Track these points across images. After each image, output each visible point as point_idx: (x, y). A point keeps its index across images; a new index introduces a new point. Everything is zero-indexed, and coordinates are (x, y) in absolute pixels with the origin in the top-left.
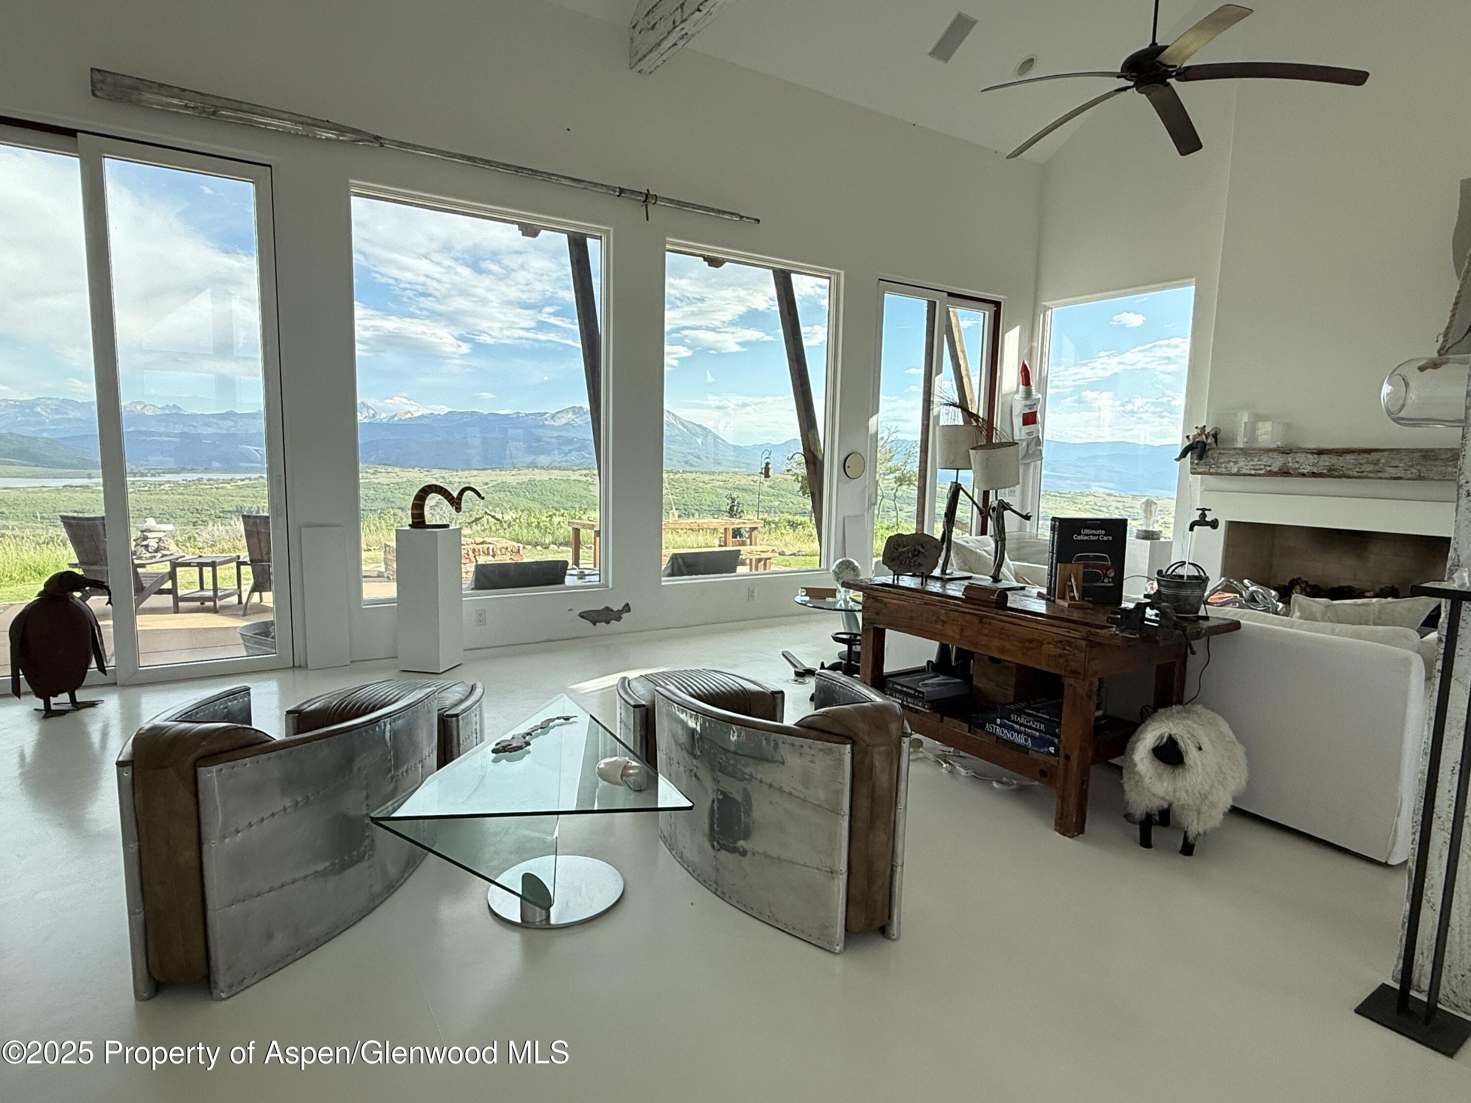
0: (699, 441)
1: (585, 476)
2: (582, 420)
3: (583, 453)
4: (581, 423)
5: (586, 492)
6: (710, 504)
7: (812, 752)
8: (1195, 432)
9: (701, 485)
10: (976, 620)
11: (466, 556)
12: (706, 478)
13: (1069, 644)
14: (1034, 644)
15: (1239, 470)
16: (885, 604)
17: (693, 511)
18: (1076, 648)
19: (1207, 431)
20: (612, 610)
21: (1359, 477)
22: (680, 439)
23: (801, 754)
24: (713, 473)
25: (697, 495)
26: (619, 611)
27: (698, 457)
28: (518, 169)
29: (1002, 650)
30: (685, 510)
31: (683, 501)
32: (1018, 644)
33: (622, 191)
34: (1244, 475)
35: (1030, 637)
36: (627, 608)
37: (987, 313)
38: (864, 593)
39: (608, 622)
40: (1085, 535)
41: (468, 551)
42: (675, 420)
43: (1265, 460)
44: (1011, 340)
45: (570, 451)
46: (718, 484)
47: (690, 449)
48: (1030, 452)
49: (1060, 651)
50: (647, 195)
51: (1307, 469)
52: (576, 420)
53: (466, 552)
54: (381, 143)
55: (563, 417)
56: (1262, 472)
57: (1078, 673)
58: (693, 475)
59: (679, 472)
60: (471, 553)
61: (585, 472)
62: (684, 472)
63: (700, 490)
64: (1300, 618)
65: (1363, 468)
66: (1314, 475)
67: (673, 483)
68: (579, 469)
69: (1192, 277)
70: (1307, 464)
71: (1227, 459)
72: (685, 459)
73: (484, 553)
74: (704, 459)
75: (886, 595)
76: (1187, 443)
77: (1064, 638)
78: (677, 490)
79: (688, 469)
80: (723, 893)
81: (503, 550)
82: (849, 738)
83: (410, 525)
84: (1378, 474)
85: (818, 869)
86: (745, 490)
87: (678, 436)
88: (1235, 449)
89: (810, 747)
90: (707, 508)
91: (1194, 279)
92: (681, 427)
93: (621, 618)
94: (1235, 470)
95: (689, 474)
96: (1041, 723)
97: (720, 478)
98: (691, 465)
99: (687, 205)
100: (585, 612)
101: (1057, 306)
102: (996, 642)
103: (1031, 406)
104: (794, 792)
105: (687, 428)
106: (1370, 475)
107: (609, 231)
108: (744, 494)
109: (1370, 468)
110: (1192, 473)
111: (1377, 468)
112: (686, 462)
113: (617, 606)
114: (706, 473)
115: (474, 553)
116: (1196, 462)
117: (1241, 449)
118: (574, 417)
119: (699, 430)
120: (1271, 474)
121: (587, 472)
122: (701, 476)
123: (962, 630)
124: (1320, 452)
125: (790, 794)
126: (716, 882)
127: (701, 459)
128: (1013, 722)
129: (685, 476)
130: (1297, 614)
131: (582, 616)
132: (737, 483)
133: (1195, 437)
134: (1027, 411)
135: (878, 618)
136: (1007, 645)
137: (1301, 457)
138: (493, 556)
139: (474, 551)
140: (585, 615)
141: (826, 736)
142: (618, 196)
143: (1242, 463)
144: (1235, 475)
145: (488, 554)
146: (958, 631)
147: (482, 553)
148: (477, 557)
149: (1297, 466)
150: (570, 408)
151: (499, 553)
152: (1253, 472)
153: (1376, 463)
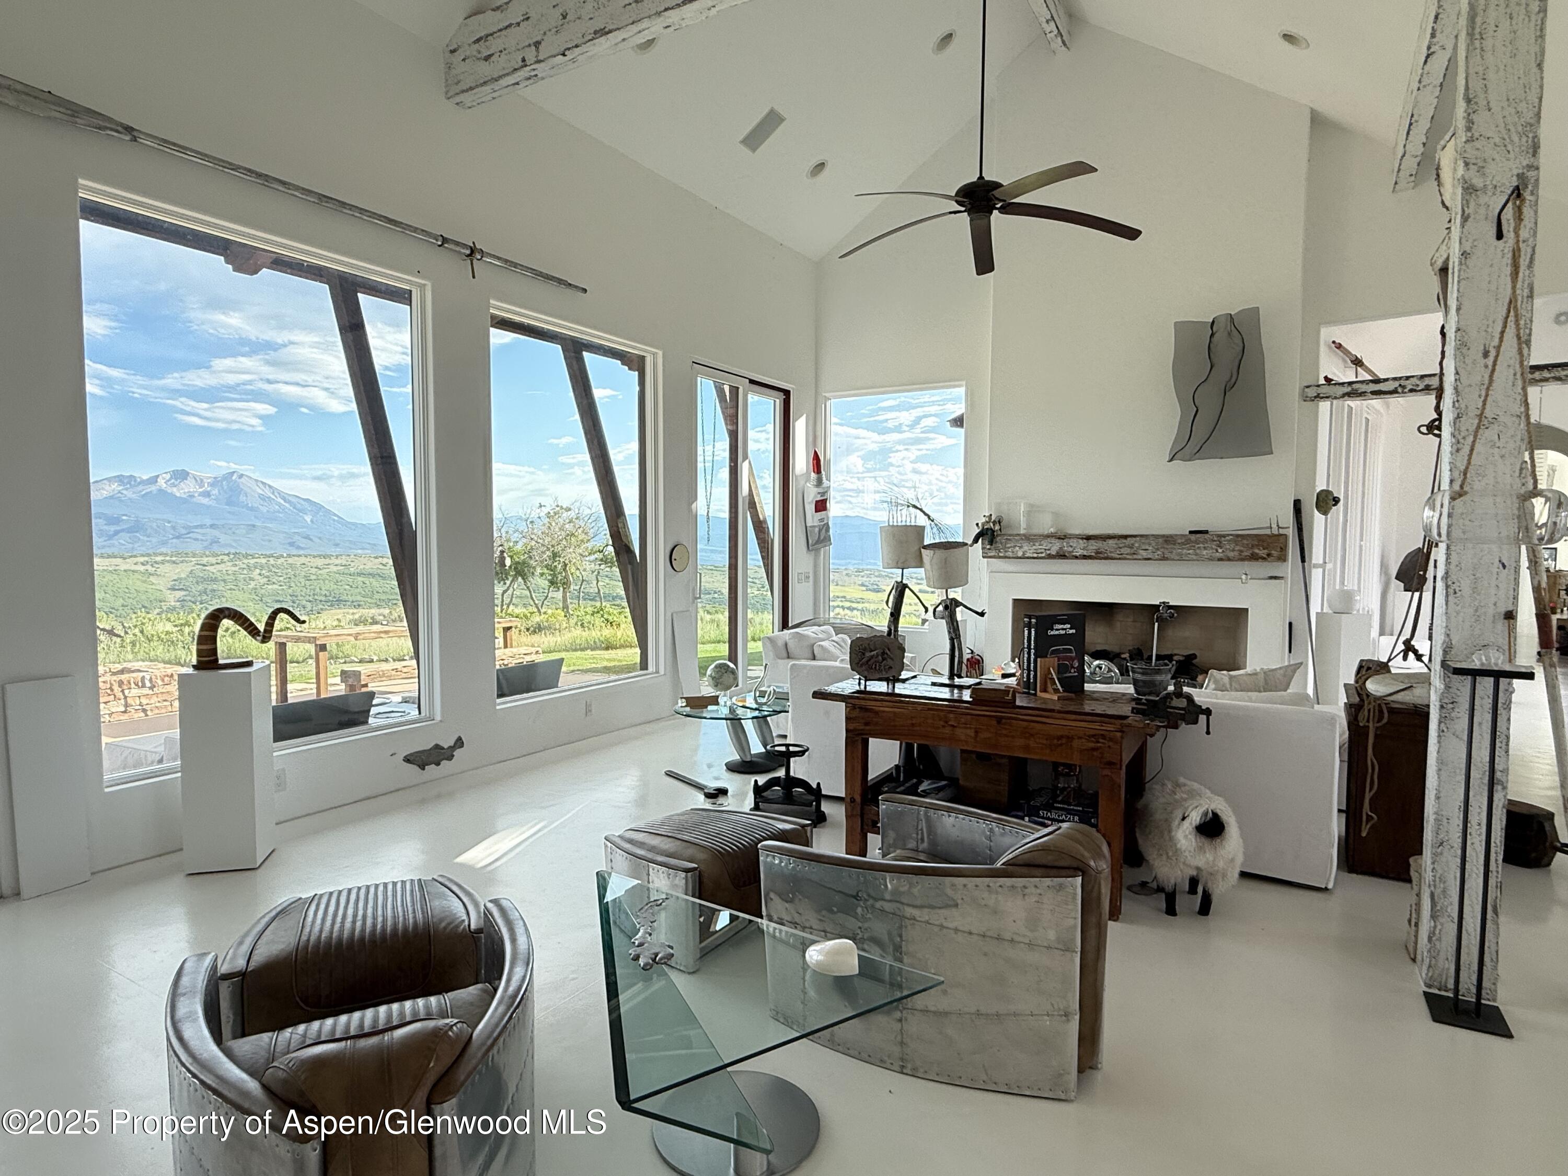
0: (308, 519)
1: (143, 564)
2: (134, 493)
3: (138, 535)
4: (134, 496)
5: (145, 585)
6: (328, 594)
7: (1039, 891)
8: (984, 520)
9: (314, 570)
10: (994, 722)
11: (109, 691)
12: (320, 562)
13: (1103, 737)
14: (1064, 741)
15: (1024, 554)
16: (877, 713)
17: (304, 602)
18: (1111, 740)
19: (993, 518)
20: (443, 748)
21: (1120, 559)
22: (281, 515)
23: (1024, 895)
24: (329, 556)
25: (308, 583)
26: (450, 747)
27: (307, 537)
28: (323, 199)
29: (1027, 748)
30: (294, 602)
31: (290, 591)
32: (1045, 742)
33: (445, 240)
34: (1028, 558)
35: (1059, 733)
36: (459, 743)
37: (778, 401)
38: (846, 703)
39: (438, 764)
40: (1057, 630)
41: (111, 684)
42: (273, 493)
43: (1045, 545)
44: (800, 427)
45: (117, 533)
46: (335, 569)
47: (295, 527)
48: (822, 538)
49: (1092, 745)
50: (473, 251)
51: (1079, 552)
52: (124, 492)
53: (108, 686)
54: (135, 137)
55: (103, 489)
56: (1043, 555)
57: (1114, 764)
58: (303, 560)
59: (282, 556)
60: (116, 687)
61: (142, 559)
62: (289, 556)
63: (313, 577)
64: (1215, 689)
65: (1123, 551)
66: (1085, 557)
67: (274, 570)
68: (131, 557)
69: (961, 380)
70: (1079, 548)
71: (1012, 545)
72: (290, 540)
73: (137, 685)
74: (318, 540)
75: (878, 703)
76: (978, 531)
77: (1097, 732)
78: (281, 579)
79: (295, 552)
80: (914, 1069)
81: (166, 679)
82: (1077, 869)
83: (194, 666)
84: (1133, 556)
85: (1048, 1015)
86: (372, 575)
87: (279, 512)
88: (1019, 535)
89: (1036, 887)
90: (323, 599)
91: (964, 383)
92: (282, 502)
93: (453, 756)
94: (1020, 554)
95: (296, 558)
96: (1074, 815)
97: (338, 562)
98: (299, 548)
99: (516, 265)
100: (411, 755)
101: (835, 397)
102: (1020, 742)
103: (823, 494)
104: (1017, 938)
105: (289, 502)
106: (1128, 557)
107: (425, 285)
108: (371, 580)
109: (1128, 550)
110: (984, 557)
111: (1132, 551)
112: (292, 544)
113: (447, 743)
114: (319, 556)
115: (120, 686)
116: (988, 547)
117: (1024, 535)
118: (121, 488)
119: (306, 505)
120: (1050, 557)
121: (146, 559)
122: (313, 560)
123: (976, 732)
124: (1088, 538)
125: (1012, 941)
126: (902, 1059)
127: (311, 540)
128: (1043, 817)
129: (290, 560)
130: (1212, 686)
131: (407, 760)
132: (362, 567)
133: (983, 524)
134: (819, 498)
135: (867, 728)
136: (1032, 743)
137: (1073, 542)
138: (152, 688)
139: (121, 683)
140: (412, 758)
141: (1054, 872)
142: (440, 246)
143: (1026, 548)
144: (1020, 558)
145: (144, 686)
146: (973, 734)
147: (133, 685)
148: (126, 692)
149: (1071, 549)
150: (115, 477)
151: (160, 683)
152: (1035, 555)
153: (1131, 546)
